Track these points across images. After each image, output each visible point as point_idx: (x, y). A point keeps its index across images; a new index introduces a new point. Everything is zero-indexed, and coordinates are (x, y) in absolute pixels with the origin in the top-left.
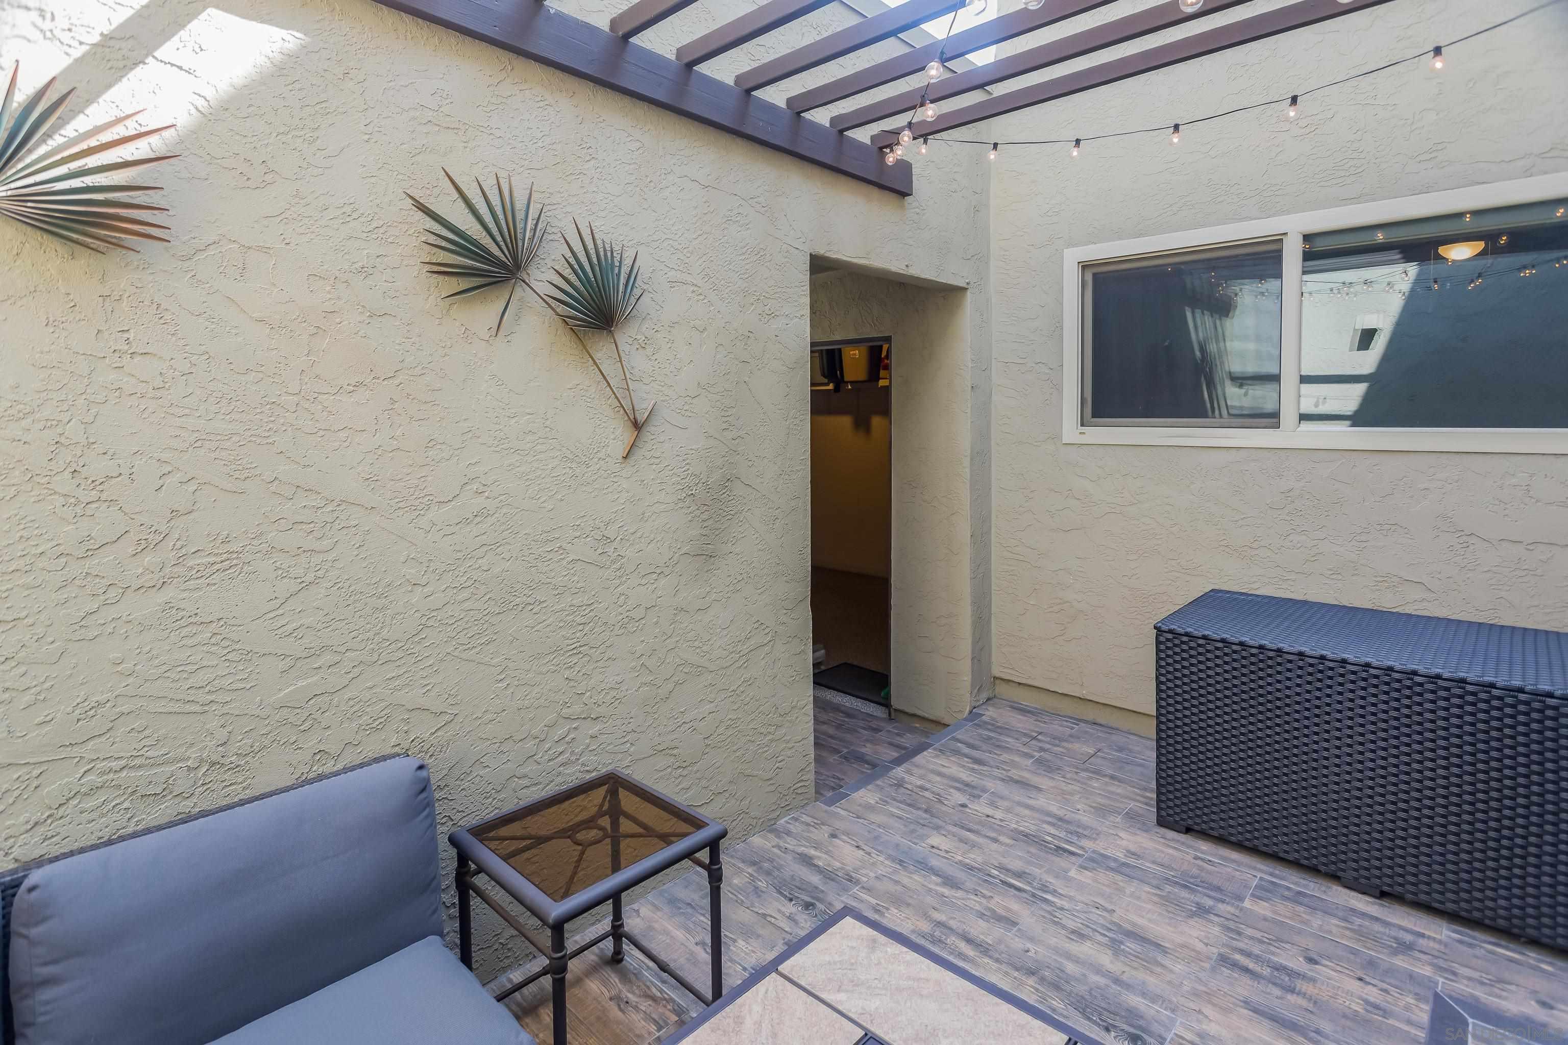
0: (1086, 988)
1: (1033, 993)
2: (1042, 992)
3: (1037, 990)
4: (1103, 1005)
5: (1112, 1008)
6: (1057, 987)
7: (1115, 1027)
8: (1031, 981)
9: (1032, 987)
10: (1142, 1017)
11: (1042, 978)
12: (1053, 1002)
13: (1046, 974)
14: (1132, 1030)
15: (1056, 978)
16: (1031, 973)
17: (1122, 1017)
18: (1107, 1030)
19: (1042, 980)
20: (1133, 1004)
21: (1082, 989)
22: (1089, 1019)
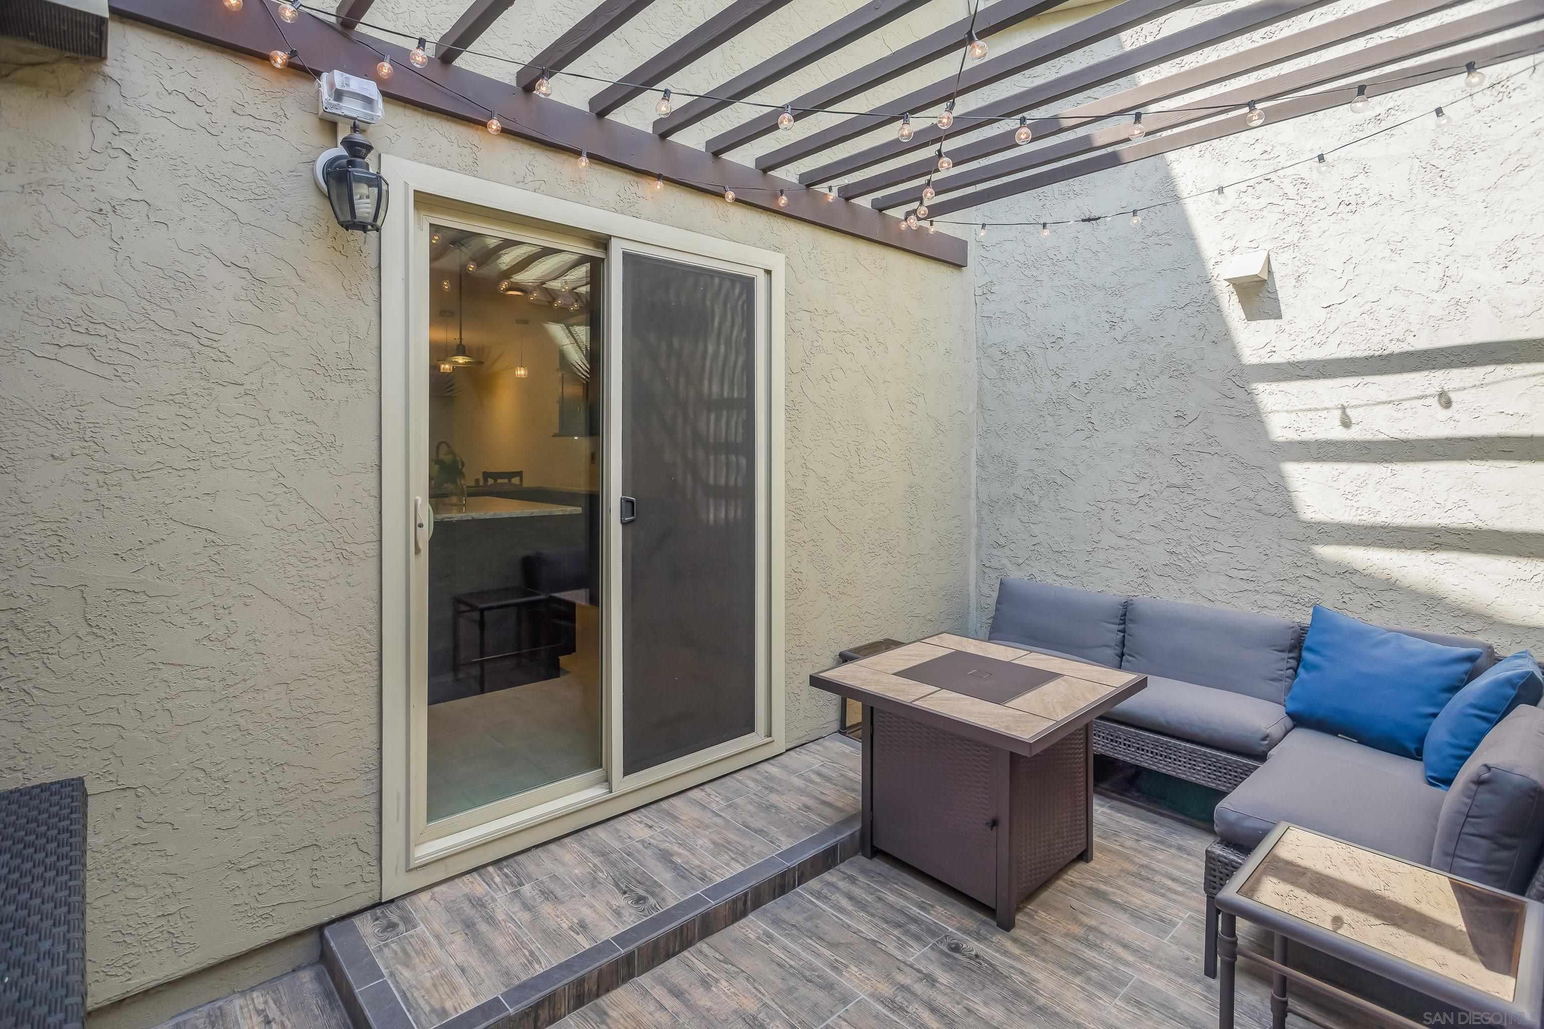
0: (986, 991)
1: (1041, 989)
2: (1032, 989)
3: (1037, 992)
4: (974, 976)
5: (967, 972)
6: (1017, 994)
7: (970, 958)
8: (1042, 1001)
9: (1042, 995)
10: (943, 964)
11: (1030, 1004)
12: (1020, 979)
13: (1025, 1007)
14: (957, 955)
15: (1015, 1002)
16: (1041, 1009)
17: (960, 965)
18: (977, 956)
19: (1030, 1002)
20: (947, 975)
21: (993, 991)
22: (991, 964)
